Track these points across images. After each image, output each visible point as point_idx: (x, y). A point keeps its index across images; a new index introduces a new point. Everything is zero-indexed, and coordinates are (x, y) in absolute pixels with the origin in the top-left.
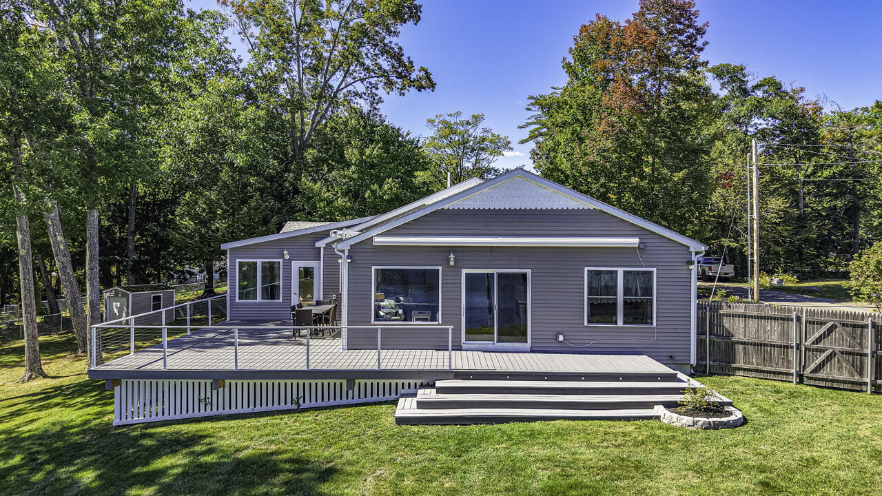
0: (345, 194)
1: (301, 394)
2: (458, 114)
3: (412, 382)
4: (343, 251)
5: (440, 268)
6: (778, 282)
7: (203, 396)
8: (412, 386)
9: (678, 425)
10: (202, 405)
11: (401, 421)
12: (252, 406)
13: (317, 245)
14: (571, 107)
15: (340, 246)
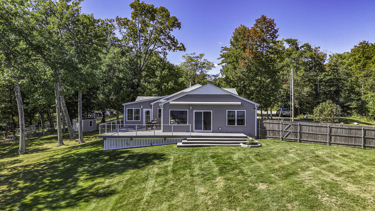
0: (155, 87)
1: (152, 142)
2: (194, 54)
3: (181, 139)
4: (162, 106)
5: (188, 110)
6: (306, 117)
7: (127, 143)
8: (181, 140)
9: (245, 147)
10: (127, 145)
11: (178, 146)
12: (140, 145)
13: (151, 104)
14: (232, 56)
15: (161, 104)
